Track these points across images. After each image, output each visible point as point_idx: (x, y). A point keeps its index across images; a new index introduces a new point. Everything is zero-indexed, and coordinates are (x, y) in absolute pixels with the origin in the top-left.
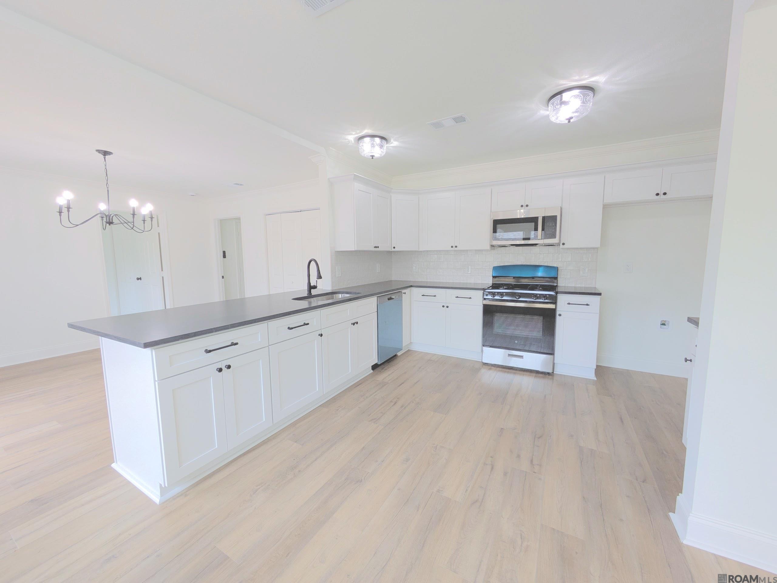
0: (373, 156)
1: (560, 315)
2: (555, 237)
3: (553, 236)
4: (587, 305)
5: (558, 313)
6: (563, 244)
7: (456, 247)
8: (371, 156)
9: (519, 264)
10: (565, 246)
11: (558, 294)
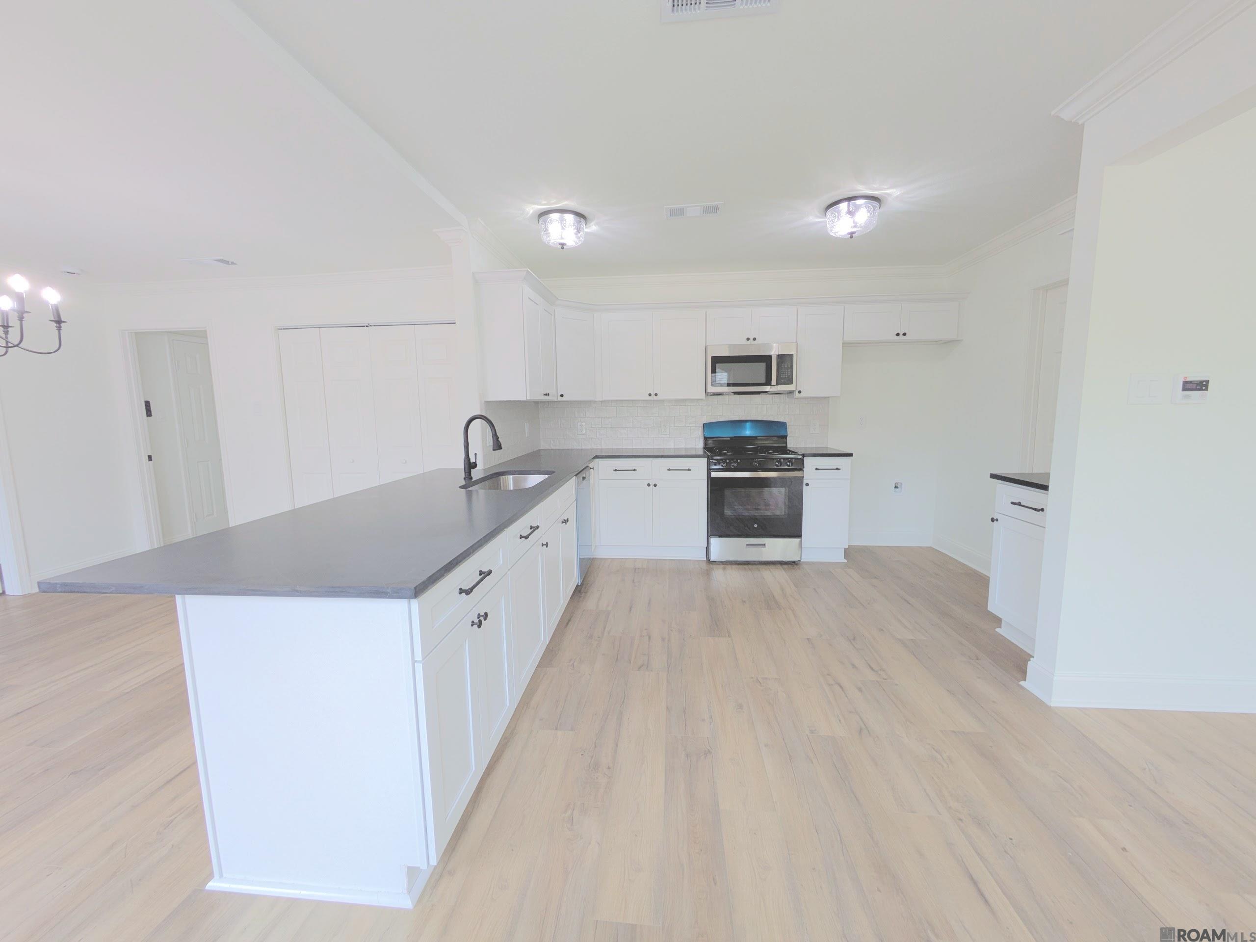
0: (563, 245)
1: (807, 485)
2: (791, 383)
3: (789, 381)
4: (837, 469)
5: (805, 482)
6: (800, 392)
7: (656, 395)
8: (560, 244)
9: (736, 419)
10: (801, 395)
11: (805, 458)
